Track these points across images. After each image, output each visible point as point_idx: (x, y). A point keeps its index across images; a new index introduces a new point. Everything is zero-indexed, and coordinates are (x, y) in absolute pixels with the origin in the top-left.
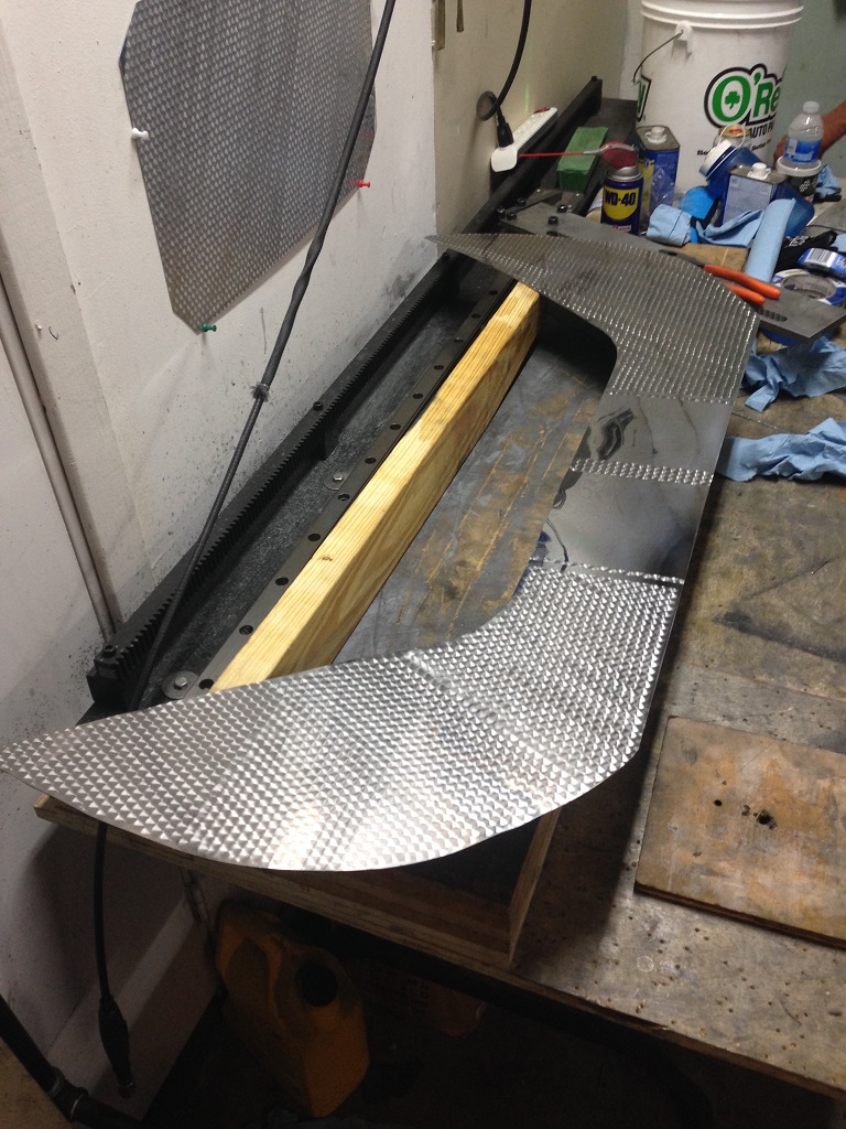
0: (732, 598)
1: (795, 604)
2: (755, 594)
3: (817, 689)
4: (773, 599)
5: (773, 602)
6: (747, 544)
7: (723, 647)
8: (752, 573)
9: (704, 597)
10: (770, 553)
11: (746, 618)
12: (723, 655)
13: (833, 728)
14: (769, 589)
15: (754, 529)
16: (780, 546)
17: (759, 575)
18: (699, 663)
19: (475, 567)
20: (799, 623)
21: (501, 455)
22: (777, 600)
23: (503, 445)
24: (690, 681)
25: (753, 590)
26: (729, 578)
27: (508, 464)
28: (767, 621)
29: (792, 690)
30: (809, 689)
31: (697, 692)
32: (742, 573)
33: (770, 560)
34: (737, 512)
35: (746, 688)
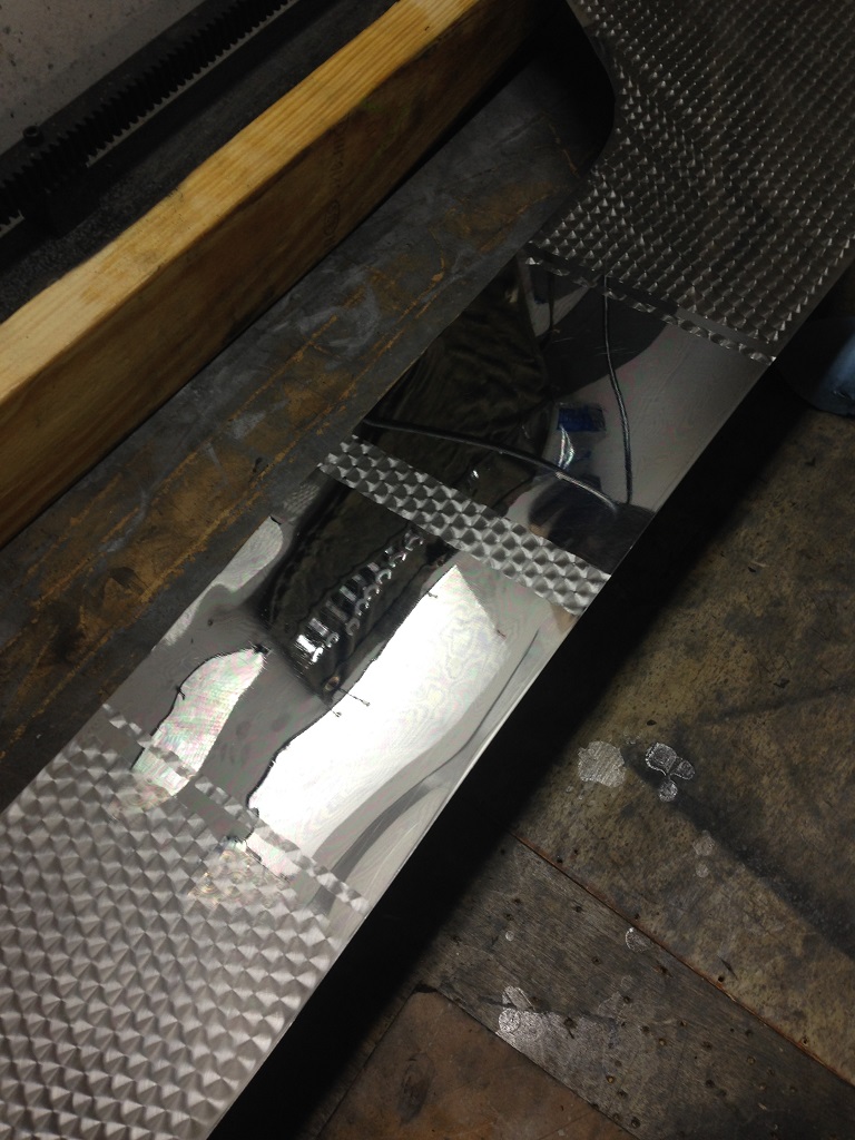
0: (682, 710)
1: (796, 759)
2: (733, 713)
3: (745, 984)
4: (760, 739)
5: (755, 742)
6: (771, 587)
7: (610, 824)
8: (749, 659)
9: (631, 691)
10: (805, 618)
12: (602, 844)
13: (730, 1097)
15: (802, 553)
16: (832, 607)
17: (761, 668)
18: (548, 851)
19: (141, 591)
20: (785, 809)
21: (335, 319)
22: (767, 738)
23: (350, 292)
24: (511, 891)
25: (731, 703)
26: (698, 660)
27: (334, 343)
28: (724, 785)
29: (696, 972)
30: (728, 979)
31: (511, 923)
32: (727, 654)
33: (798, 636)
34: (786, 504)
35: (609, 941)
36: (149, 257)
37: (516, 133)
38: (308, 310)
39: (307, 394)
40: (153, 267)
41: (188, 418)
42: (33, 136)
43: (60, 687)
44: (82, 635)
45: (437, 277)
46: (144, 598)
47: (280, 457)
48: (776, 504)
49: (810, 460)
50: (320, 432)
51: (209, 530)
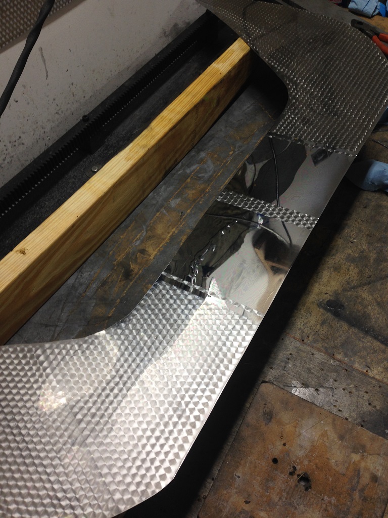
0: (336, 288)
1: (379, 300)
2: (354, 287)
3: (375, 372)
4: (365, 294)
5: (363, 296)
6: (359, 247)
7: (318, 327)
8: (356, 270)
9: (317, 285)
10: (373, 256)
11: (342, 306)
12: (317, 333)
13: (378, 408)
14: (365, 284)
15: (368, 235)
16: (381, 251)
17: (361, 272)
18: (298, 338)
19: (150, 256)
20: (378, 316)
21: (198, 168)
22: (367, 294)
23: (202, 160)
24: (287, 351)
25: (353, 284)
26: (339, 272)
27: (200, 175)
28: (355, 310)
29: (357, 370)
30: (369, 371)
31: (290, 361)
32: (348, 269)
33: (372, 261)
34: (359, 220)
35: (325, 363)
36: (144, 146)
37: (248, 108)
38: (189, 166)
39: (194, 192)
40: (146, 149)
41: (154, 202)
42: (85, 119)
43: (129, 287)
44: (132, 271)
45: (231, 153)
46: (152, 257)
47: (189, 211)
48: (356, 221)
49: (365, 206)
50: (201, 202)
51: (169, 235)
